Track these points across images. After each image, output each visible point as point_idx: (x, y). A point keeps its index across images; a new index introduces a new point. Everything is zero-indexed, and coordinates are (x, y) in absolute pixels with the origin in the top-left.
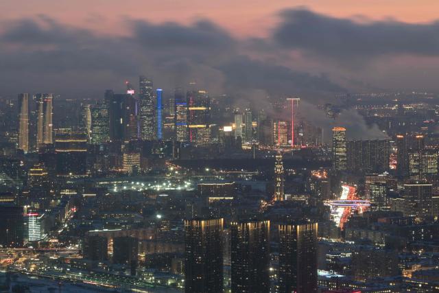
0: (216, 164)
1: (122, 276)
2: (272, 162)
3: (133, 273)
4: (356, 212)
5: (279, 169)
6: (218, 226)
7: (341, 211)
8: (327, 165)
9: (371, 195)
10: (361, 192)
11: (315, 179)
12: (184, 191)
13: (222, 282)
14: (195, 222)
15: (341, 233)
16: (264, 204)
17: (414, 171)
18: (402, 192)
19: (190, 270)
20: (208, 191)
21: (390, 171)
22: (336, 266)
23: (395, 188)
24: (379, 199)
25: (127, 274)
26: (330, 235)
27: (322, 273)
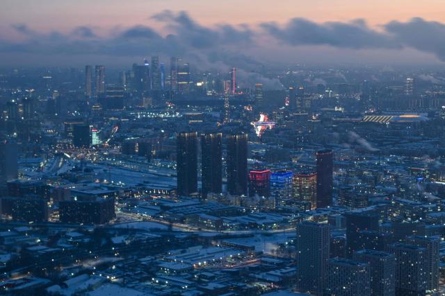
0: (193, 103)
1: (143, 163)
2: (223, 102)
3: (149, 161)
4: (268, 128)
5: (227, 106)
6: (194, 136)
7: (260, 128)
8: (252, 103)
9: (275, 119)
10: (270, 118)
11: (246, 111)
12: (176, 117)
13: (196, 166)
14: (182, 134)
15: (260, 139)
16: (219, 124)
17: (298, 106)
18: (292, 118)
19: (180, 160)
20: (189, 117)
21: (286, 107)
22: (257, 156)
23: (288, 116)
24: (280, 121)
25: (146, 162)
26: (253, 140)
27: (249, 160)
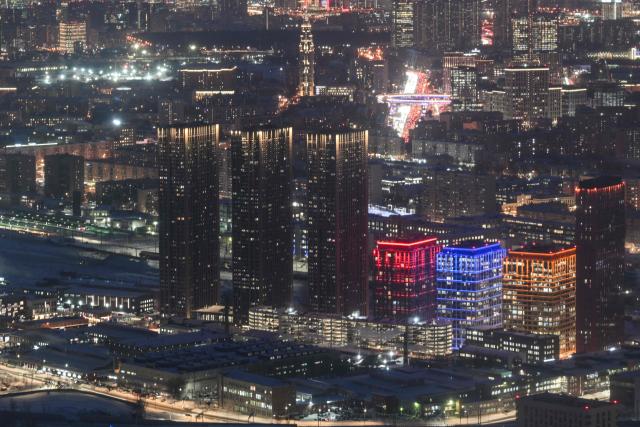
0: (206, 39)
1: (59, 216)
2: (294, 36)
3: (77, 211)
4: (429, 113)
5: (307, 46)
6: (211, 137)
7: (405, 111)
8: (383, 38)
9: (453, 85)
10: (436, 82)
11: (364, 60)
12: (157, 82)
13: (217, 226)
14: (173, 131)
15: (406, 147)
16: (283, 101)
17: (521, 47)
18: (502, 80)
19: (168, 208)
20: (195, 83)
21: (483, 48)
22: (399, 197)
23: (490, 74)
24: (465, 92)
25: (68, 212)
26: (387, 149)
27: (373, 210)
